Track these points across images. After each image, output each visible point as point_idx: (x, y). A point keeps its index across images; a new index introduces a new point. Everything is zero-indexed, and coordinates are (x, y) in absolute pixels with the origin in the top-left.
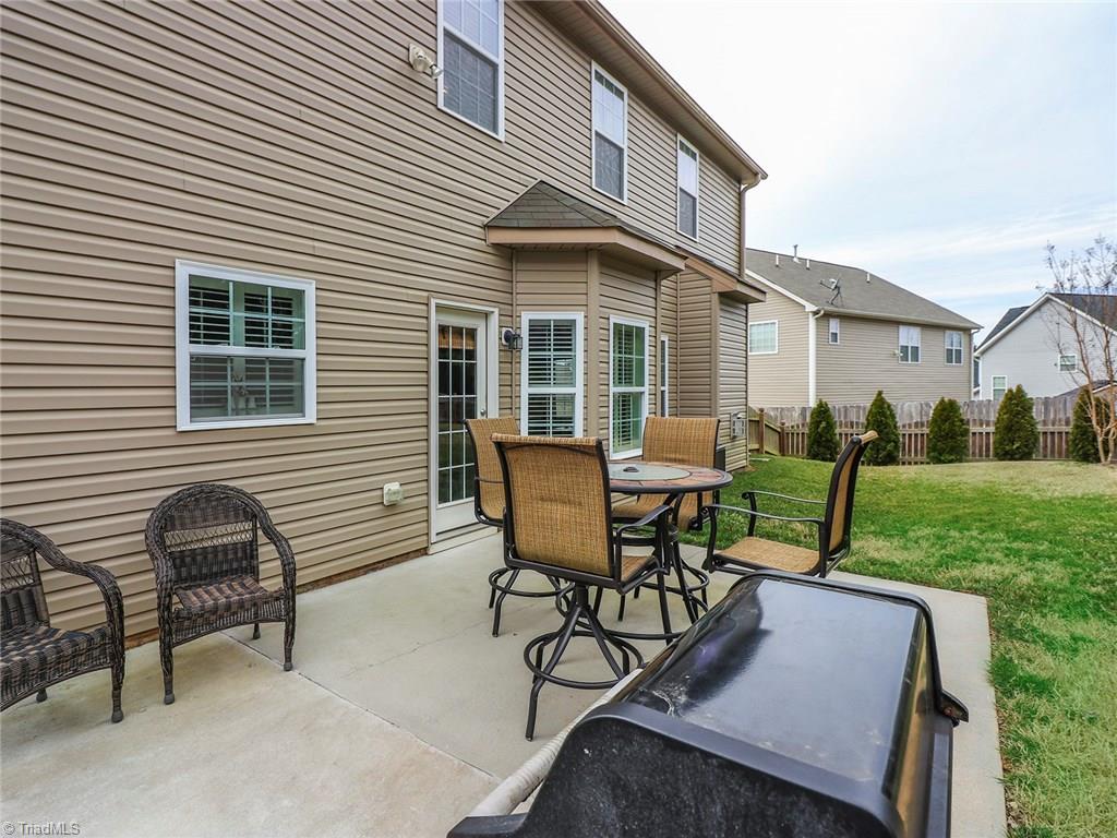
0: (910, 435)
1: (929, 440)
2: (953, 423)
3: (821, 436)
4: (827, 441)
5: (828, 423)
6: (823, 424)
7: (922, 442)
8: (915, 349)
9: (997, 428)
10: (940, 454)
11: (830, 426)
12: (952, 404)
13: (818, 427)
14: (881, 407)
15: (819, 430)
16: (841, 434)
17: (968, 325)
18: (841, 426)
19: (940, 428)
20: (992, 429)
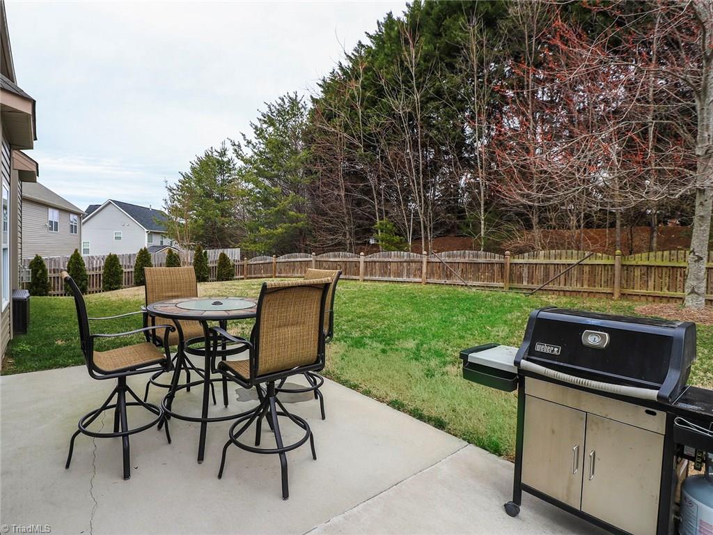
0: (96, 275)
1: (104, 277)
2: (116, 268)
3: (39, 280)
4: (43, 283)
5: (43, 270)
6: (40, 271)
7: (100, 279)
8: (56, 223)
9: (135, 269)
10: (111, 285)
11: (45, 272)
12: (115, 256)
13: (36, 274)
14: (78, 259)
15: (38, 276)
16: (50, 278)
17: (79, 211)
18: (50, 272)
19: (110, 270)
20: (133, 270)
